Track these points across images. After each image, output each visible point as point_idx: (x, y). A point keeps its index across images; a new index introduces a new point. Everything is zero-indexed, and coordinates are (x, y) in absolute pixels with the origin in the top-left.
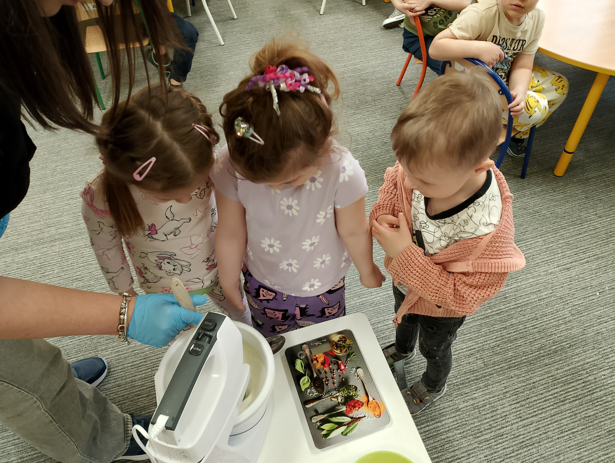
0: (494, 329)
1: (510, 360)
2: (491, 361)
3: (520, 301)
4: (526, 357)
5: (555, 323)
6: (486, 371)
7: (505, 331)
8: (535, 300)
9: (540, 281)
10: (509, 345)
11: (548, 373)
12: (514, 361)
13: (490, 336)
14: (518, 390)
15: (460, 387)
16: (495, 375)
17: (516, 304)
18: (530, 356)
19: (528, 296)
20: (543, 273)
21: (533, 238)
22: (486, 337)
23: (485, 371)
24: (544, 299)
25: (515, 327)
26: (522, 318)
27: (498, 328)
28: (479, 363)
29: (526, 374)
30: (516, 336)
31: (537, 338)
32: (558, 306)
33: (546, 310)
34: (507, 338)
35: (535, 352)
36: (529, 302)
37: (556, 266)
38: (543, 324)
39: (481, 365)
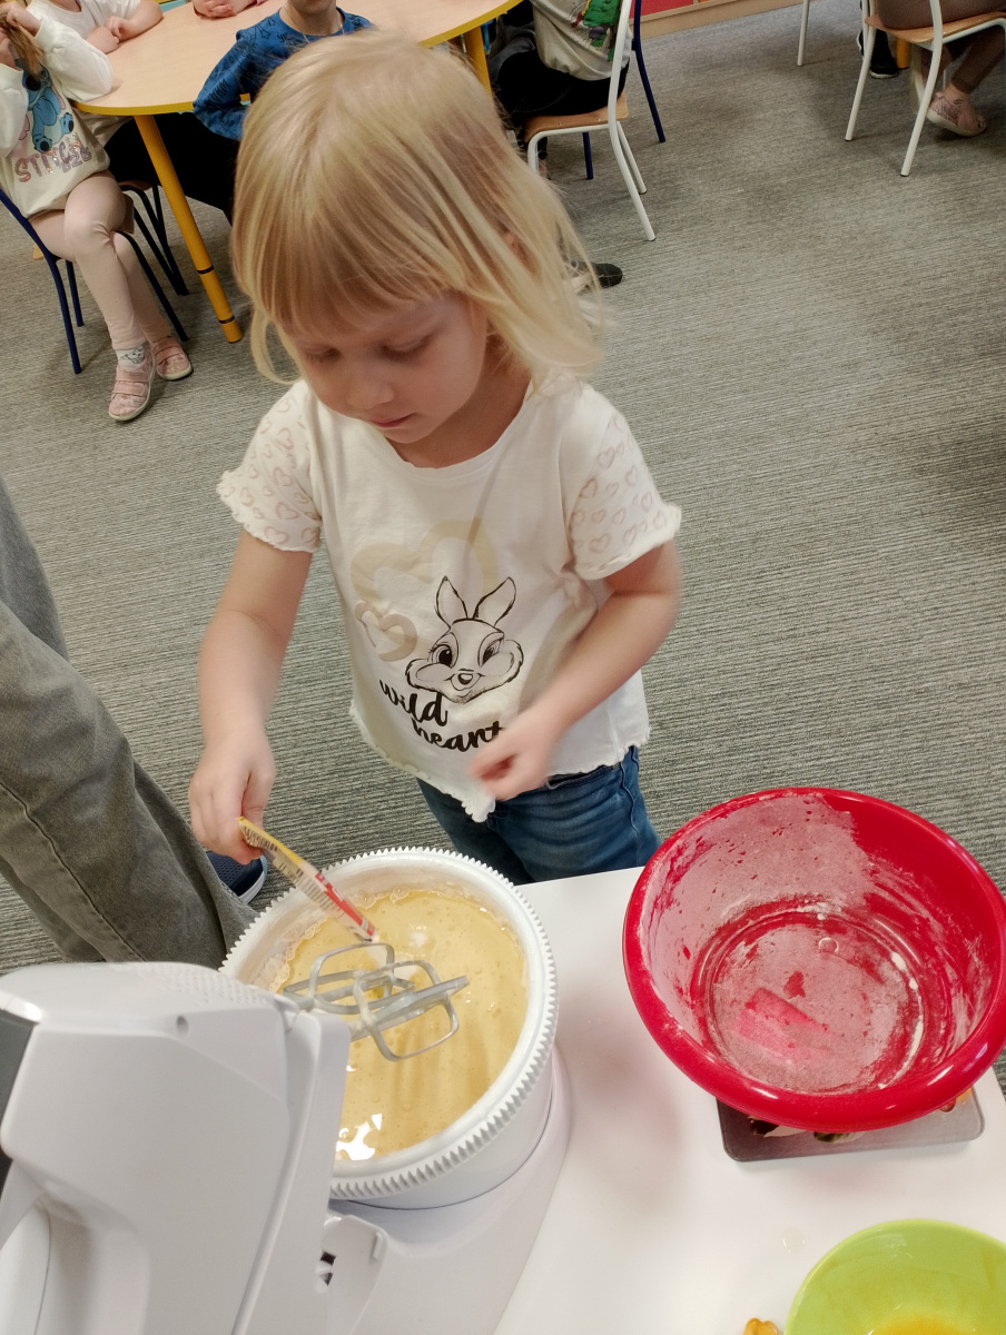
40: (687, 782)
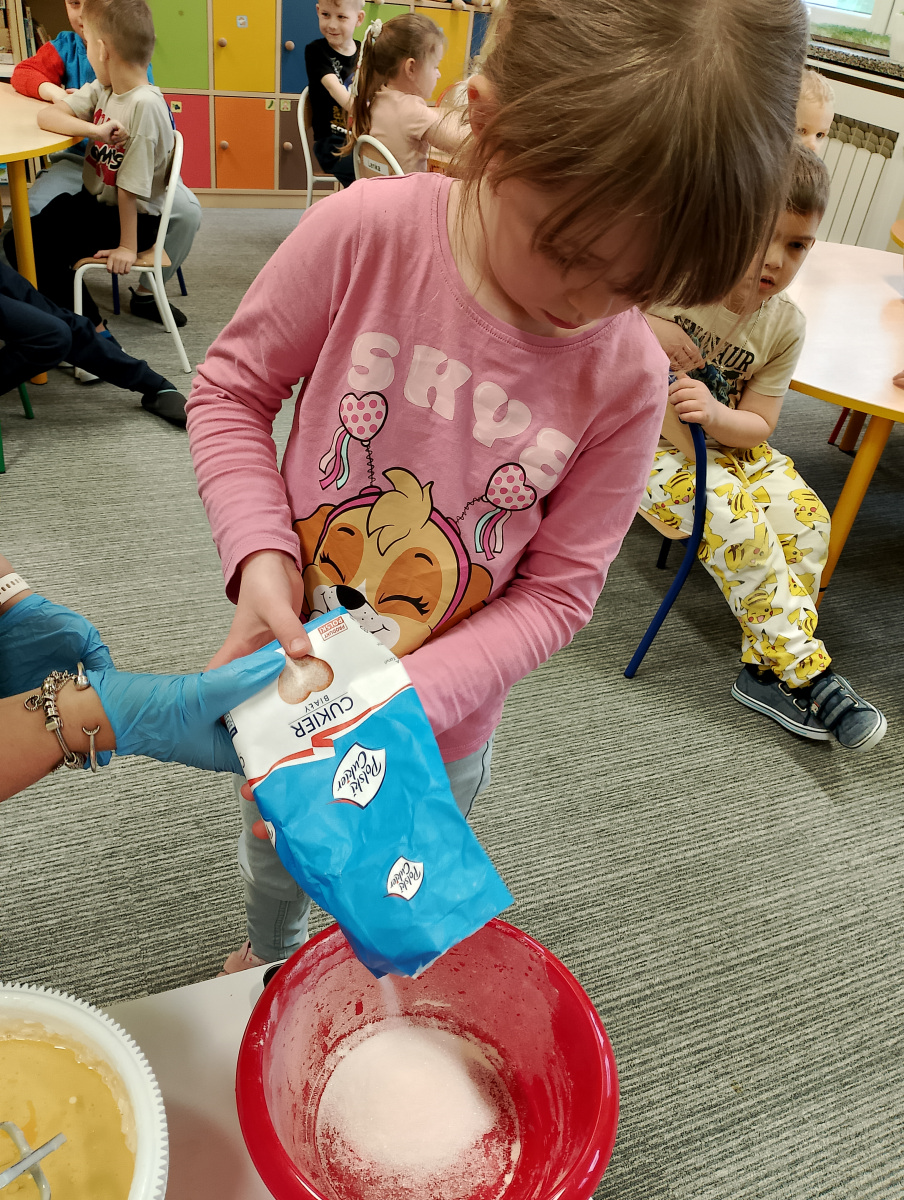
0: (749, 998)
1: (794, 1075)
2: (752, 1081)
3: (800, 931)
4: (831, 1068)
5: (884, 982)
6: (742, 1106)
7: (775, 1002)
8: (833, 927)
9: (836, 884)
10: (788, 1038)
11: (887, 1107)
12: (803, 1080)
13: (741, 1016)
14: (822, 1155)
15: (682, 1150)
16: (763, 1116)
17: (791, 938)
18: (839, 1065)
19: (815, 918)
20: (840, 867)
21: (807, 789)
22: (733, 1019)
23: (738, 1107)
24: (850, 925)
25: (797, 994)
26: (808, 970)
27: (757, 995)
28: (722, 1085)
29: (837, 1112)
30: (800, 1016)
31: (849, 1020)
32: (883, 942)
33: (860, 951)
34: (782, 1019)
35: (850, 1055)
36: (819, 933)
37: (865, 852)
38: (858, 984)
39: (728, 1090)
40: (225, 880)
